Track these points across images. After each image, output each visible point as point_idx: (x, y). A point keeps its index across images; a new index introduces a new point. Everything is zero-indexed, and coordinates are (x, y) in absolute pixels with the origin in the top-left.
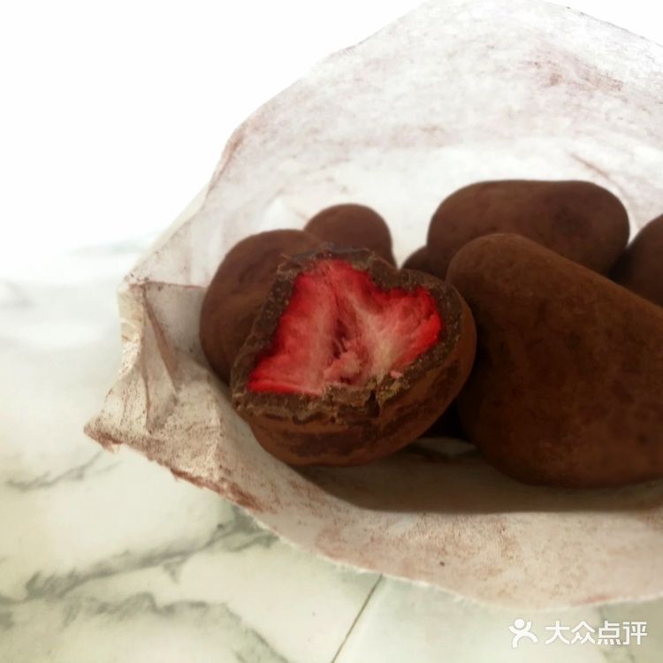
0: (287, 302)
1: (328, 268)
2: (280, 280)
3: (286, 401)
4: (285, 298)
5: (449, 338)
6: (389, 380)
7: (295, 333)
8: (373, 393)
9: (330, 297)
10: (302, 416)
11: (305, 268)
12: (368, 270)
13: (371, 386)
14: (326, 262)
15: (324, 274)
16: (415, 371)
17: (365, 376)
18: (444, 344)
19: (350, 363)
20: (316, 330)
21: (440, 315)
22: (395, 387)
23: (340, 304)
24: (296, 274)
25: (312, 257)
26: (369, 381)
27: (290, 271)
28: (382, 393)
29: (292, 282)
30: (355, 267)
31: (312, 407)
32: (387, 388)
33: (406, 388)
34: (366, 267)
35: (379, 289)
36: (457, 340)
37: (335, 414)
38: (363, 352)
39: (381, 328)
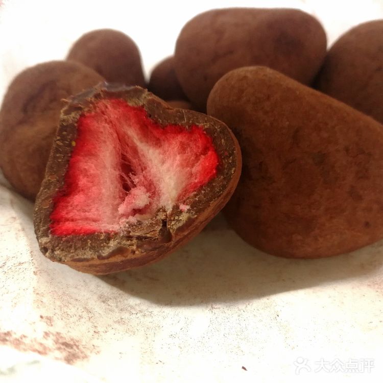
0: (74, 144)
1: (106, 107)
2: (65, 124)
3: (89, 242)
4: (71, 140)
5: (226, 171)
6: (177, 211)
7: (86, 173)
8: (164, 223)
9: (112, 135)
10: (106, 252)
11: (86, 109)
12: (143, 106)
13: (161, 216)
14: (103, 101)
15: (103, 113)
16: (200, 201)
17: (154, 207)
18: (222, 177)
19: (140, 197)
20: (104, 167)
21: (216, 151)
22: (184, 217)
23: (122, 140)
24: (78, 117)
25: (90, 98)
26: (159, 211)
27: (73, 115)
28: (173, 223)
29: (76, 125)
30: (130, 104)
31: (113, 244)
32: (176, 218)
33: (193, 217)
34: (141, 104)
35: (156, 125)
36: (233, 172)
37: (134, 247)
38: (150, 185)
39: (163, 162)
